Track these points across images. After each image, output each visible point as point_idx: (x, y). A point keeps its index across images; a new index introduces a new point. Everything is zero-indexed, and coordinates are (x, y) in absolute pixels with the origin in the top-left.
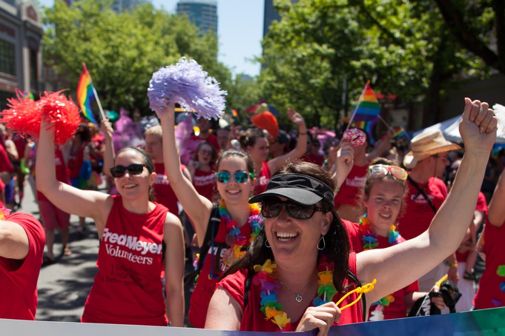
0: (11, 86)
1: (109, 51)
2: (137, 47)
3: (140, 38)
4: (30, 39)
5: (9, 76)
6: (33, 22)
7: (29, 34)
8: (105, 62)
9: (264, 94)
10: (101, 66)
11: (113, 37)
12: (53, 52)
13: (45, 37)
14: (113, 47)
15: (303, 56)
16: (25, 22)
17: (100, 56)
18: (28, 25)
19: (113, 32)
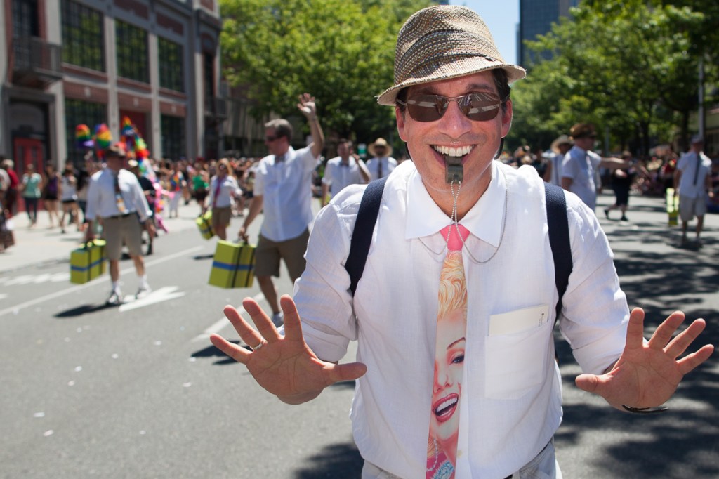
0: (178, 107)
1: (318, 47)
2: (362, 38)
3: (365, 24)
4: (205, 36)
5: (174, 92)
6: (208, 11)
7: (203, 29)
8: (313, 63)
9: (543, 98)
10: (309, 70)
11: (323, 25)
12: (235, 55)
13: (224, 34)
14: (325, 39)
15: (653, 26)
16: (199, 12)
17: (307, 55)
18: (202, 16)
19: (324, 19)
